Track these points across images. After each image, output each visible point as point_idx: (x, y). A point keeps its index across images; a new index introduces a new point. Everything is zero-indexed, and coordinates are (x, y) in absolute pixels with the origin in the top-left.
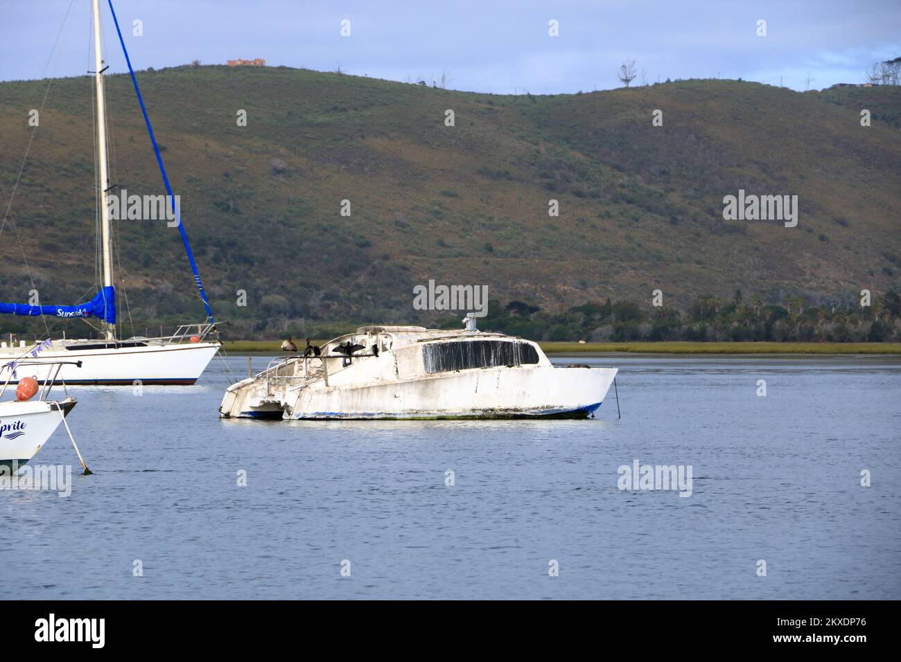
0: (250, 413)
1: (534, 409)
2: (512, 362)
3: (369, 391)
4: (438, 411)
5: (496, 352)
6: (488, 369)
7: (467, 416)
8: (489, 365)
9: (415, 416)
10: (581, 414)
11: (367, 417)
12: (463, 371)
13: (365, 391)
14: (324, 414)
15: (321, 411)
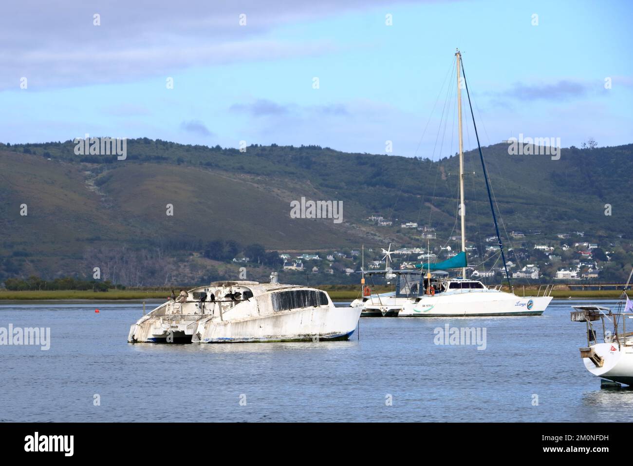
0: (152, 339)
1: (328, 334)
2: (316, 304)
3: (247, 324)
4: (282, 336)
5: (308, 298)
6: (305, 309)
7: (296, 339)
8: (305, 306)
9: (270, 340)
10: (345, 338)
11: (245, 341)
12: (293, 310)
13: (245, 323)
14: (222, 339)
15: (221, 337)
